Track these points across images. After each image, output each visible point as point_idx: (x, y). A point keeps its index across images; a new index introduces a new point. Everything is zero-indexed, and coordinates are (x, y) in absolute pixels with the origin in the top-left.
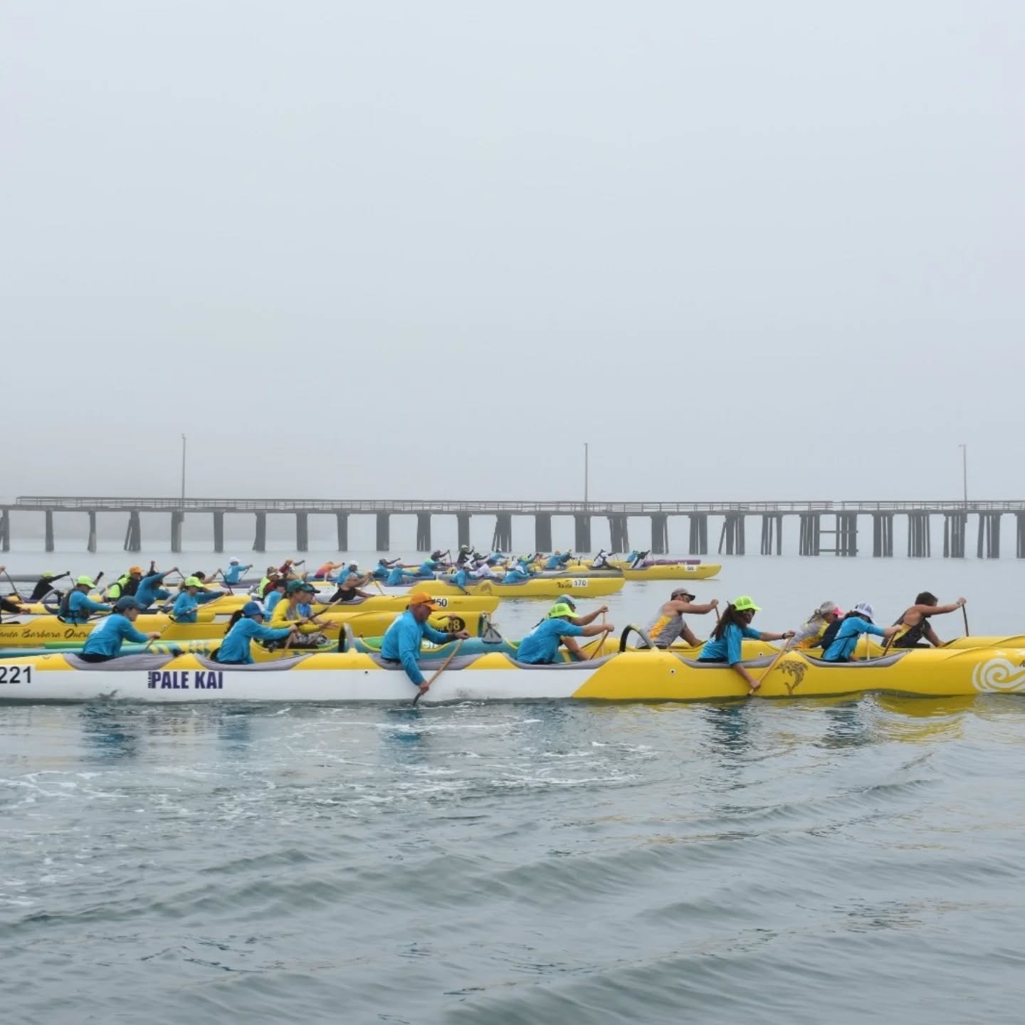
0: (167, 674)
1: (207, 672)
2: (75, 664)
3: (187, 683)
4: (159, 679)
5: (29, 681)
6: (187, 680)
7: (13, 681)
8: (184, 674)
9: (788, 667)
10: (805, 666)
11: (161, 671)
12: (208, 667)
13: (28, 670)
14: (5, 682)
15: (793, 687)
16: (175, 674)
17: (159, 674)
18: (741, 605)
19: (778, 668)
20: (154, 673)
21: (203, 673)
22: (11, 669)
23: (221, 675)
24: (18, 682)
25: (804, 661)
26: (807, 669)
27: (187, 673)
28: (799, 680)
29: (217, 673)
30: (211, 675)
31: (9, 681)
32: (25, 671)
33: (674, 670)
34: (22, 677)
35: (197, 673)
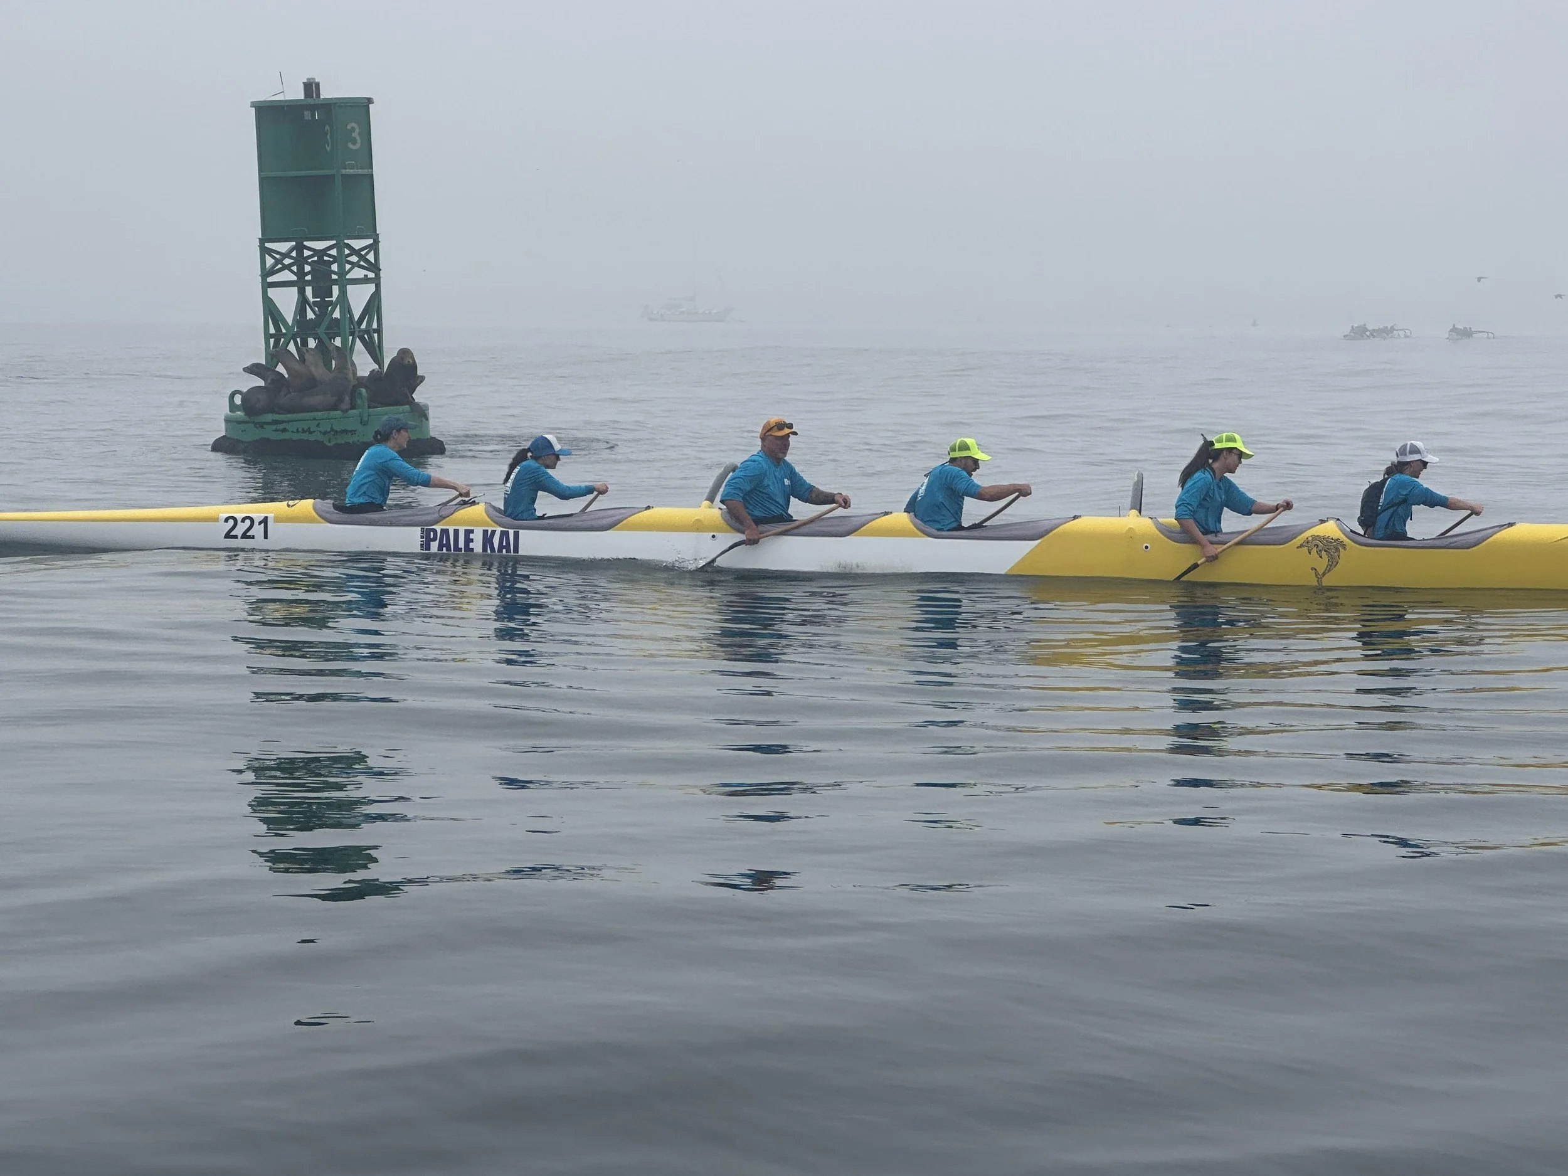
0: (445, 532)
1: (499, 530)
2: (328, 516)
3: (471, 545)
4: (434, 539)
5: (266, 537)
6: (472, 541)
7: (245, 536)
8: (468, 532)
9: (1317, 546)
10: (1344, 546)
11: (438, 528)
12: (500, 525)
13: (265, 521)
14: (236, 537)
15: (1324, 574)
16: (456, 532)
17: (435, 531)
18: (1220, 441)
19: (1301, 546)
20: (429, 531)
21: (493, 532)
22: (243, 520)
23: (516, 535)
24: (253, 537)
25: (1343, 538)
26: (1345, 548)
27: (472, 531)
28: (1332, 564)
29: (511, 532)
30: (504, 534)
31: (239, 536)
32: (260, 523)
33: (1148, 545)
34: (258, 530)
35: (485, 532)
